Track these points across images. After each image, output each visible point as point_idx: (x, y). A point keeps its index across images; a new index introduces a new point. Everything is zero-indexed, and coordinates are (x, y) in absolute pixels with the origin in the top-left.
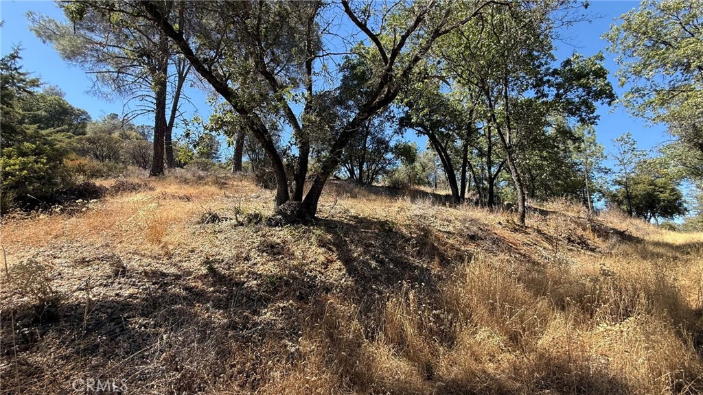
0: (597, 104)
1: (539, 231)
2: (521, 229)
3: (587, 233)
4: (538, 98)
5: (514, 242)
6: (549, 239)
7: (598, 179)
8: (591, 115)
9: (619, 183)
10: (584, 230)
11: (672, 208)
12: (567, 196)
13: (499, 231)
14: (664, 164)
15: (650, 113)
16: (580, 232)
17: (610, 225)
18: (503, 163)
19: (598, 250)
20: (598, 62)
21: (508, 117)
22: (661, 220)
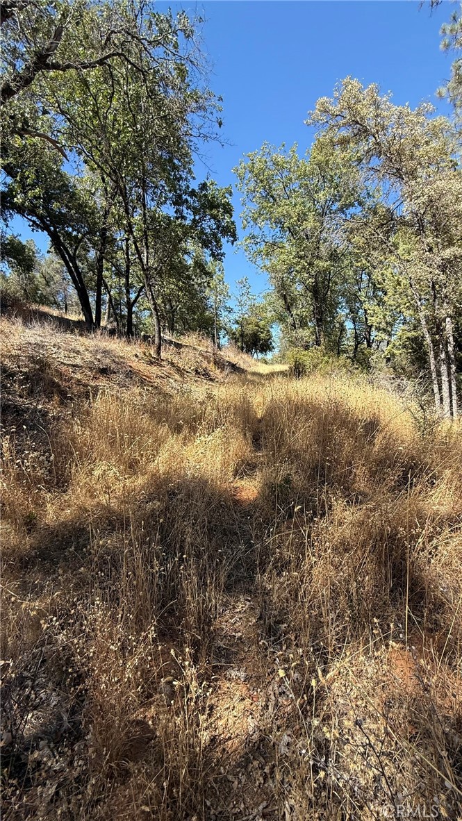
0: (223, 240)
1: (172, 364)
2: (156, 362)
3: (211, 365)
4: (177, 218)
5: (149, 375)
6: (180, 371)
7: (225, 319)
8: (219, 251)
9: (237, 322)
10: (209, 362)
11: (265, 347)
12: (200, 331)
13: (135, 364)
14: (264, 309)
15: (259, 261)
16: (205, 364)
17: (227, 359)
18: (142, 288)
19: (217, 380)
20: (227, 195)
21: (145, 232)
22: (260, 356)
